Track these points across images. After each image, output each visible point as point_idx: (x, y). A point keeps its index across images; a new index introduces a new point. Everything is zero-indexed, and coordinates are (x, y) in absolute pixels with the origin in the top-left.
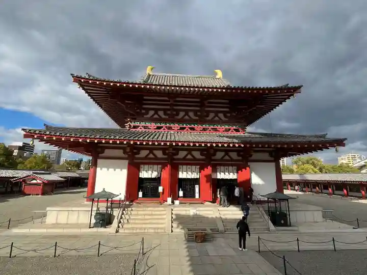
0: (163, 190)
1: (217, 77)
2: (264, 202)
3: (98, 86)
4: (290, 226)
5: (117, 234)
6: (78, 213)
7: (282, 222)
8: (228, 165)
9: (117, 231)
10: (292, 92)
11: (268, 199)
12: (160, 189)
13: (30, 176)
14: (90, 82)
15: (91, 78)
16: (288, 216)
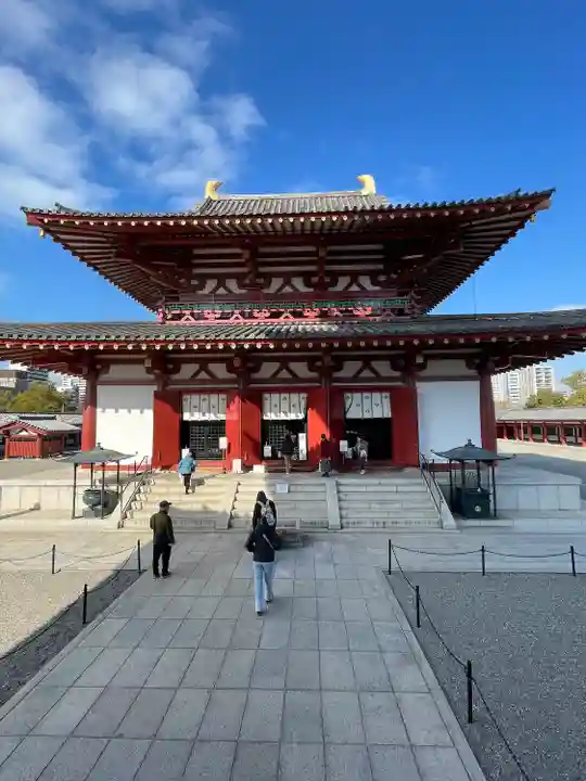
0: (229, 445)
1: (364, 192)
2: (442, 468)
3: (78, 231)
4: (495, 517)
5: (120, 530)
6: (59, 491)
7: (478, 509)
8: (372, 390)
9: (120, 526)
10: (524, 209)
11: (451, 460)
12: (223, 442)
13: (14, 423)
14: (62, 222)
15: (63, 213)
16: (491, 497)
